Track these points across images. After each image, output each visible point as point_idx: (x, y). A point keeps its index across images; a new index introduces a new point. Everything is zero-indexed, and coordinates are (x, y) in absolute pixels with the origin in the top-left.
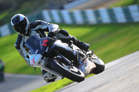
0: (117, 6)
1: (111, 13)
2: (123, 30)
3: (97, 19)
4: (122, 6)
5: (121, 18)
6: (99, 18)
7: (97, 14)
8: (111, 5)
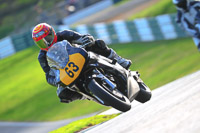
0: (139, 18)
1: (132, 27)
2: (151, 52)
3: (111, 37)
4: (147, 17)
5: (146, 34)
6: (114, 36)
7: (111, 30)
8: (131, 16)
